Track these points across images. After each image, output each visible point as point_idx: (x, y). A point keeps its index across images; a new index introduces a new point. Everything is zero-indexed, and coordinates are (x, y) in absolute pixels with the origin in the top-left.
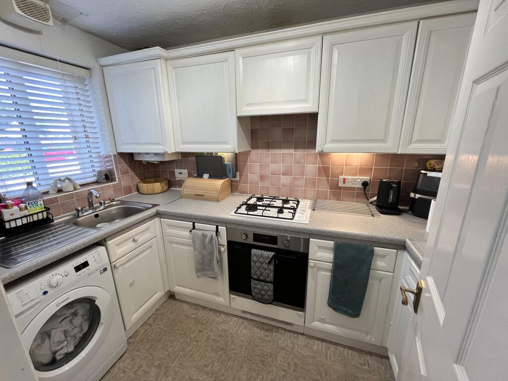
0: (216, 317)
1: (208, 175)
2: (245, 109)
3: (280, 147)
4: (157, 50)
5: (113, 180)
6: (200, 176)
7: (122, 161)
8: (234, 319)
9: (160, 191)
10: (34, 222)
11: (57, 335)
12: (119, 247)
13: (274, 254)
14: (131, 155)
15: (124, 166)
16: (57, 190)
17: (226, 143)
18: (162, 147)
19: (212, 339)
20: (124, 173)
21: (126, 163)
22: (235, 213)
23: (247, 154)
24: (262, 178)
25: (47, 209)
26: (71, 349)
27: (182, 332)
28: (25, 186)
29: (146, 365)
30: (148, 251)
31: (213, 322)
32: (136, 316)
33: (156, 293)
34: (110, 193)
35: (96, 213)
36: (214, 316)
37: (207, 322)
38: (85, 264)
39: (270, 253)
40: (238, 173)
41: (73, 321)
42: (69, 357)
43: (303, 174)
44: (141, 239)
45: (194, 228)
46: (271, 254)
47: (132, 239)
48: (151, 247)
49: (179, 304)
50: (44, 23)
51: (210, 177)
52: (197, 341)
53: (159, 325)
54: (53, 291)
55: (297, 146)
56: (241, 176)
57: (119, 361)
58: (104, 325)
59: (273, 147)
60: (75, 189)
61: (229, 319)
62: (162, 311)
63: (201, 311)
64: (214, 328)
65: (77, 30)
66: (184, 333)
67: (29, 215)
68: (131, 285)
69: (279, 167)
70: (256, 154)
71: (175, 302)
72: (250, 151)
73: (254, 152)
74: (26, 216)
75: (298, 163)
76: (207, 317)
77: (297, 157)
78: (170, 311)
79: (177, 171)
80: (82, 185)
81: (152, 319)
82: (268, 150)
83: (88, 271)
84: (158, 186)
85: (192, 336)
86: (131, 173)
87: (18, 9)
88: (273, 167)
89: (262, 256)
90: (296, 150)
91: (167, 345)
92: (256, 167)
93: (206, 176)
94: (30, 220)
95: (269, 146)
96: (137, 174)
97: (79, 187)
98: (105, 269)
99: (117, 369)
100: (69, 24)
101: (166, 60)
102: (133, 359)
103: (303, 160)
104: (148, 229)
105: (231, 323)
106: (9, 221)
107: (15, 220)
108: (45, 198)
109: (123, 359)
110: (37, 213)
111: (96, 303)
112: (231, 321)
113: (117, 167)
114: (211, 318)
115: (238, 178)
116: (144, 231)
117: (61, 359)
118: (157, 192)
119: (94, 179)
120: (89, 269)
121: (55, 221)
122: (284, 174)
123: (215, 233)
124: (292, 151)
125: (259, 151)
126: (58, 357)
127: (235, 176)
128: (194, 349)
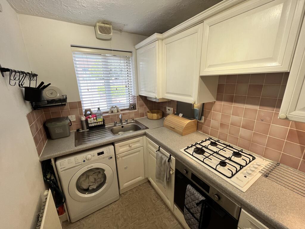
0: (166, 211)
1: (182, 114)
2: (207, 70)
3: (244, 103)
4: (156, 36)
5: (135, 109)
6: (177, 114)
7: (141, 100)
8: (175, 221)
9: (156, 118)
10: (98, 125)
11: (92, 179)
12: (121, 148)
13: (203, 200)
14: (146, 97)
15: (142, 102)
16: (111, 111)
17: (190, 96)
18: (155, 95)
19: (156, 225)
20: (141, 106)
21: (143, 100)
22: (185, 150)
23: (212, 104)
24: (222, 125)
25: (104, 121)
26: (95, 187)
27: (144, 208)
28: (97, 109)
29: (121, 214)
30: (137, 153)
31: (162, 213)
32: (126, 184)
33: (140, 177)
34: (133, 115)
35: (122, 125)
36: (164, 210)
37: (159, 211)
38: (102, 153)
39: (201, 196)
40: (203, 118)
41: (98, 175)
42: (94, 190)
43: (266, 132)
44: (134, 146)
45: (159, 150)
46: (202, 198)
47: (128, 145)
48: (139, 151)
49: (151, 188)
50: (109, 35)
51: (183, 116)
52: (148, 220)
53: (136, 195)
54: (87, 161)
55: (263, 104)
56: (205, 120)
57: (114, 203)
58: (107, 184)
59: (236, 101)
60: (118, 111)
61: (172, 219)
62: (142, 187)
63: (159, 200)
64: (160, 218)
65: (127, 33)
66: (144, 209)
67: (97, 122)
68: (126, 168)
69: (240, 119)
70: (220, 105)
71: (149, 186)
72: (215, 102)
73: (218, 103)
74: (96, 123)
75: (262, 120)
76: (160, 208)
77: (262, 114)
78: (145, 190)
79: (168, 108)
80: (122, 110)
81: (135, 189)
82: (231, 103)
83: (103, 156)
84: (155, 116)
85: (147, 214)
86: (145, 106)
87: (99, 32)
88: (234, 118)
89: (193, 194)
90: (261, 107)
91: (134, 210)
92: (219, 116)
93: (181, 115)
94: (97, 124)
95: (232, 100)
96: (148, 107)
97: (120, 111)
98: (111, 158)
99: (111, 207)
100: (123, 32)
101: (162, 40)
102: (118, 206)
103: (268, 118)
104: (139, 141)
105: (172, 223)
106: (90, 124)
107: (92, 123)
108: (104, 115)
109: (115, 203)
110: (100, 122)
111: (105, 172)
112: (173, 221)
113: (138, 102)
114: (162, 210)
115: (203, 121)
116: (136, 142)
117: (91, 190)
118: (154, 119)
119: (128, 107)
120: (104, 156)
121: (106, 126)
122: (243, 127)
123: (168, 160)
124: (257, 108)
125: (223, 103)
126: (90, 189)
127: (200, 119)
128: (144, 224)
